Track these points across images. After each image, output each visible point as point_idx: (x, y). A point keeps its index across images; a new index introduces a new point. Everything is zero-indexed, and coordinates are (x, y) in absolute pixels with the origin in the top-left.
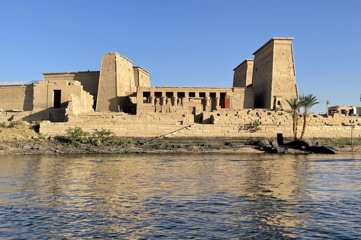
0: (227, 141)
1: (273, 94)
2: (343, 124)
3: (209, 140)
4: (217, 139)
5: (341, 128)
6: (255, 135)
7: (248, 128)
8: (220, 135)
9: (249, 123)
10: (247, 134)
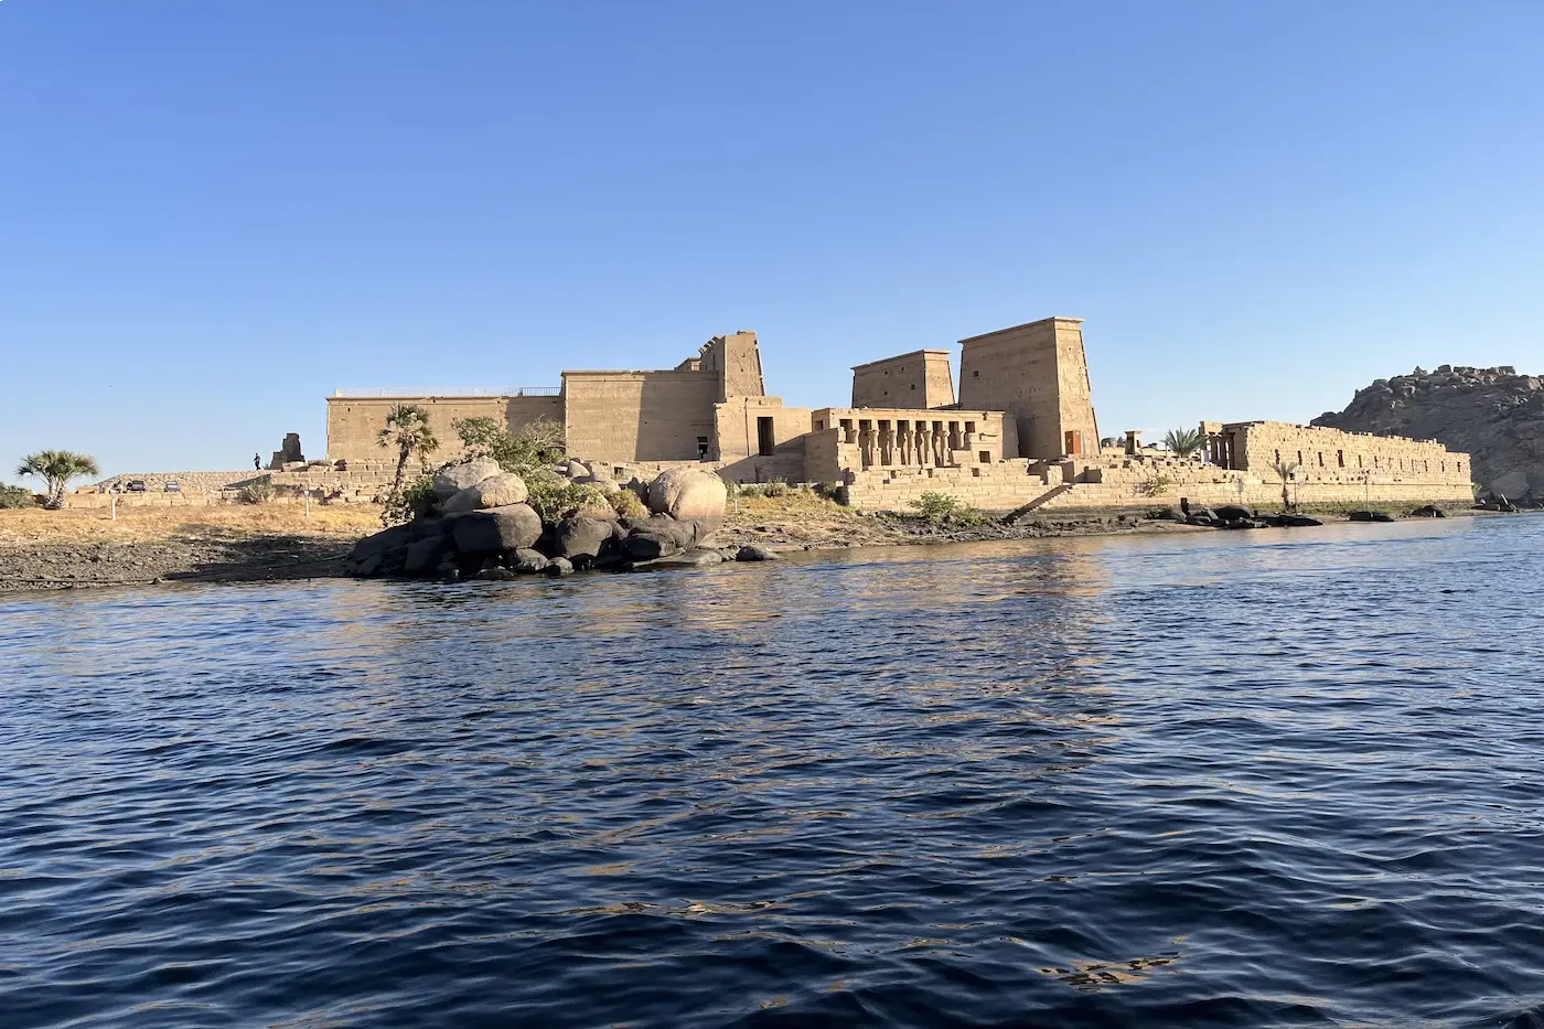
0: (1121, 514)
1: (1064, 427)
2: (1215, 481)
3: (1098, 512)
4: (1107, 509)
5: (1211, 486)
6: (1154, 501)
7: (1145, 488)
8: (1112, 502)
9: (1146, 481)
10: (1142, 500)
